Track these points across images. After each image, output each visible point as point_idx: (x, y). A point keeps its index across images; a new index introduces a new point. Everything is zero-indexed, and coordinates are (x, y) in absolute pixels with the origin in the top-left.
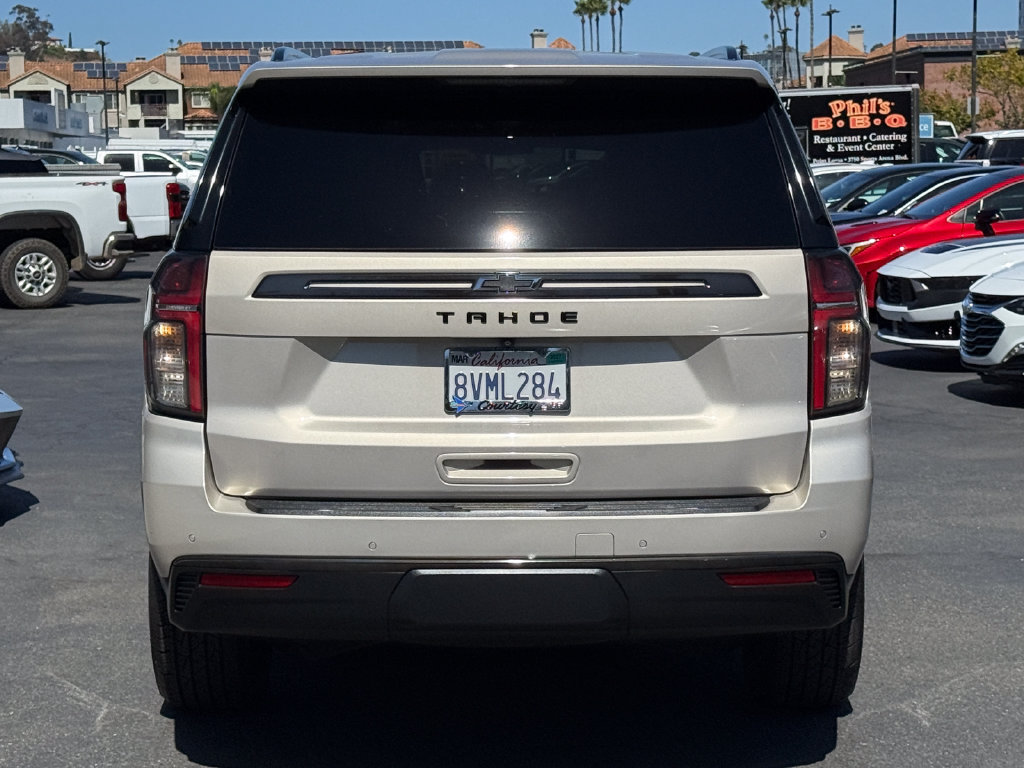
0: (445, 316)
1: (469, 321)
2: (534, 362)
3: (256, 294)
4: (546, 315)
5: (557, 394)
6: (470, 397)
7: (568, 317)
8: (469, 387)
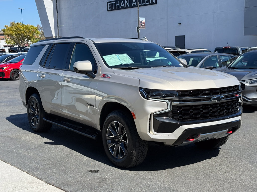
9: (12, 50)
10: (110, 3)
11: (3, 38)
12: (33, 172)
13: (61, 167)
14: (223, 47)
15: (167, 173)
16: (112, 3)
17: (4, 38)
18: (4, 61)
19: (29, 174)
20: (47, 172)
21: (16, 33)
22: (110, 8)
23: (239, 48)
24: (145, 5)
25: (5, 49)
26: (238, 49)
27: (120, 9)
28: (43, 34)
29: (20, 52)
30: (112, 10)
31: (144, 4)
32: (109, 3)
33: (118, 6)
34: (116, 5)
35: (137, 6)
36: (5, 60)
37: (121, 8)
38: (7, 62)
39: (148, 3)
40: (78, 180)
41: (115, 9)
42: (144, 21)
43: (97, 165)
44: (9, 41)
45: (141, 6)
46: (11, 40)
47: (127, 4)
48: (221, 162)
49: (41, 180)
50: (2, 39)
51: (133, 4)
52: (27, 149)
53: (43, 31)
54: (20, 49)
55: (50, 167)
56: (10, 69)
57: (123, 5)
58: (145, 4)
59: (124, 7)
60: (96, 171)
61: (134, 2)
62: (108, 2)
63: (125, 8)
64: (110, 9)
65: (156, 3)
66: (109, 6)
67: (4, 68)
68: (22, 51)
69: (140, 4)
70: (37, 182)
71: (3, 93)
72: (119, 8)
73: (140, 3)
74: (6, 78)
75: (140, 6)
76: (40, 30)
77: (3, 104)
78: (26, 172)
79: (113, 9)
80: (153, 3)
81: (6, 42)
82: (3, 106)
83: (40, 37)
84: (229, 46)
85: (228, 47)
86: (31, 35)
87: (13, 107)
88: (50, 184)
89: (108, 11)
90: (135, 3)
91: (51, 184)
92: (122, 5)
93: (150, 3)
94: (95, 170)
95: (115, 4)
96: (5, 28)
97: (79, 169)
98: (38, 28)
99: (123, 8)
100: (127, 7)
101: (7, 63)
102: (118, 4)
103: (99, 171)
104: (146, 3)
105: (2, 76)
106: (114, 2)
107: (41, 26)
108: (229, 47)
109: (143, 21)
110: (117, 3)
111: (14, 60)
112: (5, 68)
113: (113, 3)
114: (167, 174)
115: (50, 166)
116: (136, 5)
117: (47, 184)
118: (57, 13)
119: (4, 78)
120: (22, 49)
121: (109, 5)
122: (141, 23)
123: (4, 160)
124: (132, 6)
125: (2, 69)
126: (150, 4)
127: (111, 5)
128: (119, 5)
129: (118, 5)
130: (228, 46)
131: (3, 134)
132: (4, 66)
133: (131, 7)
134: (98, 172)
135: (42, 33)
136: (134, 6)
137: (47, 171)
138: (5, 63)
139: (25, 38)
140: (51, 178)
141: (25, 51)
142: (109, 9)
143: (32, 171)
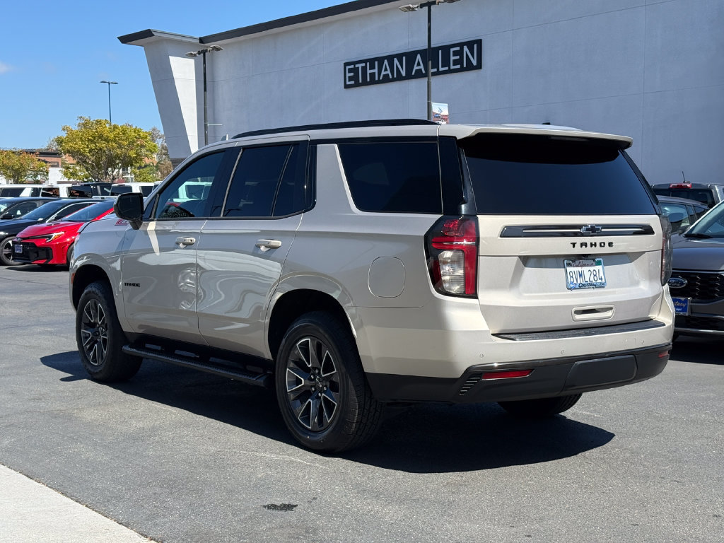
0: (574, 244)
1: (581, 247)
2: (592, 265)
3: (502, 236)
4: (604, 243)
5: (602, 279)
6: (575, 282)
7: (610, 244)
8: (574, 277)
9: (77, 192)
10: (352, 66)
11: (56, 164)
12: (105, 506)
13: (187, 495)
14: (670, 185)
15: (497, 518)
16: (357, 66)
17: (58, 163)
18: (53, 217)
19: (93, 509)
20: (146, 506)
21: (93, 146)
22: (351, 78)
23: (717, 189)
24: (450, 71)
25: (58, 189)
26: (713, 191)
27: (379, 82)
28: (166, 154)
29: (98, 195)
30: (357, 85)
31: (447, 68)
32: (348, 67)
33: (372, 75)
34: (369, 71)
35: (426, 75)
36: (56, 215)
37: (381, 78)
38: (62, 221)
39: (458, 66)
40: (235, 530)
41: (365, 83)
42: (445, 112)
43: (293, 490)
44: (71, 171)
45: (438, 73)
46: (78, 168)
47: (399, 66)
48: (662, 492)
49: (127, 527)
50: (52, 166)
51: (416, 68)
52: (95, 444)
53: (166, 144)
54: (98, 187)
55: (155, 494)
56: (68, 240)
57: (389, 72)
58: (449, 68)
59: (391, 77)
60: (289, 507)
61: (419, 64)
62: (346, 64)
63: (393, 80)
64: (353, 82)
65: (479, 66)
66: (348, 75)
67: (50, 237)
68: (105, 193)
69: (435, 70)
70: (116, 533)
71: (44, 301)
72: (377, 79)
73: (435, 65)
74: (55, 263)
75: (434, 74)
76: (160, 143)
77: (39, 329)
78: (87, 506)
79: (360, 81)
80: (470, 67)
81: (65, 174)
82: (40, 333)
83: (159, 163)
84: (689, 182)
85: (684, 185)
86: (133, 154)
87: (67, 338)
88: (151, 540)
89: (346, 87)
90: (422, 67)
91: (154, 540)
92: (386, 73)
93: (462, 65)
94: (285, 505)
95: (364, 69)
96: (64, 135)
97: (238, 500)
98: (153, 135)
99: (386, 80)
100: (400, 78)
101: (61, 223)
102: (374, 68)
103: (296, 506)
104: (452, 67)
105: (45, 256)
106: (364, 65)
107: (162, 133)
108: (689, 185)
109: (442, 114)
110: (372, 67)
111: (79, 216)
112: (55, 235)
113: (360, 66)
114: (499, 522)
115: (158, 490)
116: (424, 72)
117: (143, 537)
118: (205, 90)
119: (50, 262)
120: (105, 189)
121: (350, 71)
122: (437, 117)
123: (25, 472)
124: (413, 73)
125: (46, 237)
126: (462, 70)
127: (355, 70)
128: (376, 71)
129: (374, 73)
130: (684, 182)
131: (32, 404)
132: (50, 230)
133: (409, 76)
134: (294, 508)
135: (163, 151)
136: (419, 75)
137: (147, 503)
138: (56, 222)
139: (117, 161)
140: (158, 522)
141: (113, 194)
142: (348, 83)
143: (104, 502)
